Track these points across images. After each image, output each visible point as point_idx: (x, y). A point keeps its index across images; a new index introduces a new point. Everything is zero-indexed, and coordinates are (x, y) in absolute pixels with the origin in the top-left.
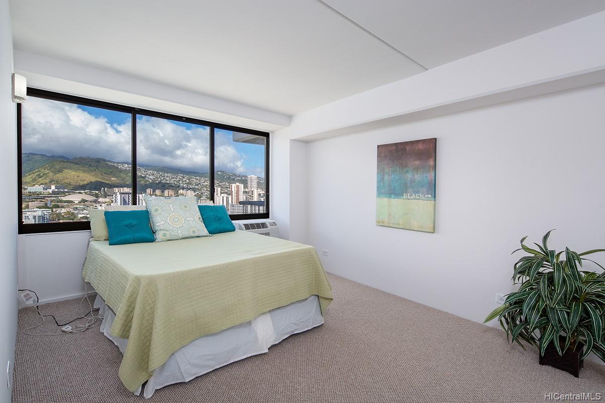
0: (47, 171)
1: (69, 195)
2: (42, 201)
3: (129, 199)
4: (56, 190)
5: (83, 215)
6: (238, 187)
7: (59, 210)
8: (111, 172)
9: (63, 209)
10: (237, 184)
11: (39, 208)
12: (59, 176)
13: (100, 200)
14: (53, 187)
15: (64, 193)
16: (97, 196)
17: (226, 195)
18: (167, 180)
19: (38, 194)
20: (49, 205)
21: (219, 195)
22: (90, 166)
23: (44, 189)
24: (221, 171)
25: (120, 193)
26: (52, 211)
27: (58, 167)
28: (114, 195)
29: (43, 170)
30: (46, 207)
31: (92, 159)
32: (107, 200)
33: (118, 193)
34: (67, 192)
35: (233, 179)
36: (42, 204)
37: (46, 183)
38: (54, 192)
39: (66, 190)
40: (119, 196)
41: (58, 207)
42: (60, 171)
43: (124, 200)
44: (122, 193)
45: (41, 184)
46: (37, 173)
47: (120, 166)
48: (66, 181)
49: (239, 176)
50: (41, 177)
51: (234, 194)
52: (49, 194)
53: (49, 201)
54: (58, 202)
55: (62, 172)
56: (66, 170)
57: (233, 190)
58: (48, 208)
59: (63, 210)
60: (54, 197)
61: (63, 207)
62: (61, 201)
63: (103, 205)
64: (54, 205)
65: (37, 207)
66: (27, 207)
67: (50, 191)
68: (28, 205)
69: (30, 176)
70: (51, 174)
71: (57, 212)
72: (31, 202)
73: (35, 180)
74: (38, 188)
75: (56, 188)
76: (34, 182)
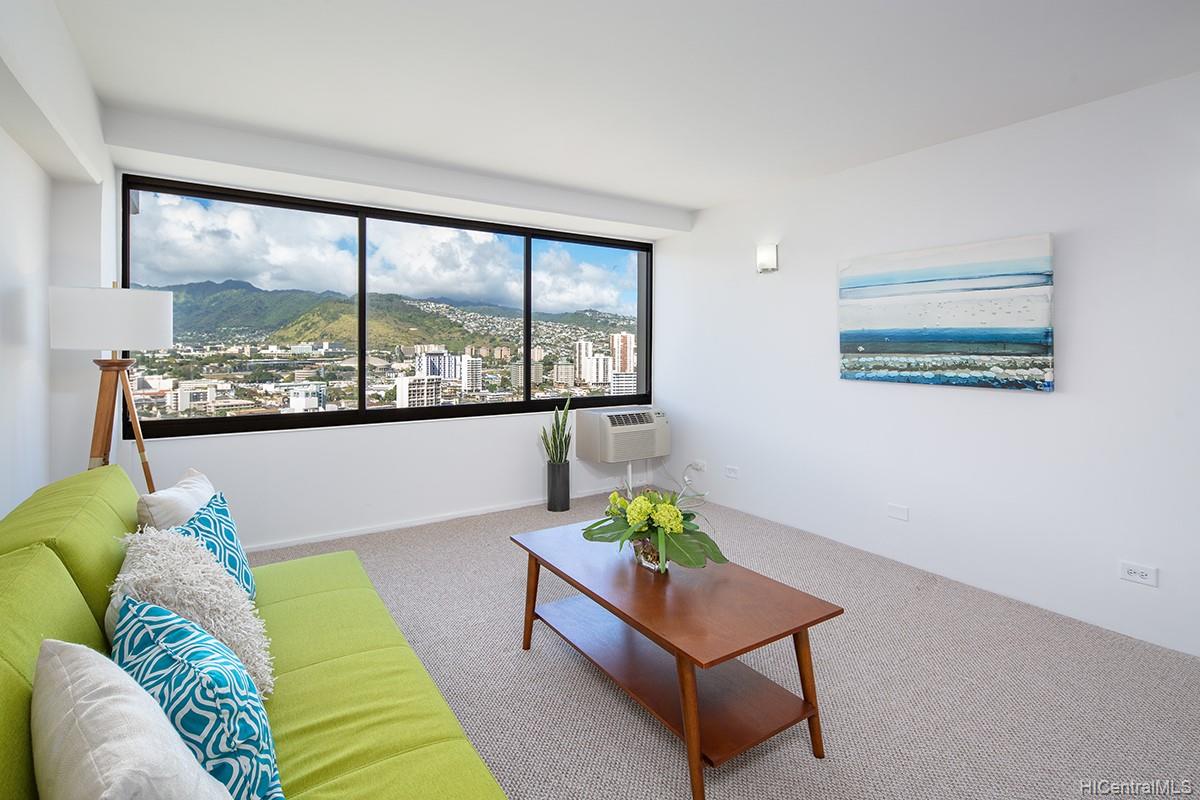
0: (317, 319)
1: (346, 358)
2: (312, 369)
3: (440, 364)
4: (331, 350)
5: (374, 392)
6: (624, 340)
7: (336, 384)
8: (410, 317)
9: (344, 382)
10: (624, 333)
11: (310, 379)
12: (334, 326)
13: (395, 365)
14: (326, 345)
15: (342, 354)
16: (389, 359)
17: (602, 356)
18: (498, 330)
19: (306, 357)
20: (322, 376)
21: (590, 353)
22: (378, 307)
23: (313, 348)
24: (591, 311)
25: (427, 354)
26: (328, 385)
27: (332, 310)
28: (417, 358)
29: (311, 317)
30: (318, 378)
31: (381, 296)
32: (405, 365)
33: (424, 354)
34: (345, 353)
35: (614, 325)
36: (312, 373)
37: (316, 339)
38: (327, 355)
39: (345, 350)
40: (424, 358)
41: (335, 378)
42: (335, 318)
43: (433, 364)
44: (431, 354)
45: (309, 341)
46: (303, 323)
47: (423, 307)
48: (344, 335)
49: (624, 319)
50: (309, 329)
51: (618, 354)
52: (321, 357)
53: (322, 369)
54: (334, 370)
55: (337, 319)
56: (343, 316)
57: (615, 346)
58: (322, 380)
59: (343, 384)
60: (328, 361)
61: (341, 378)
62: (339, 368)
63: (400, 374)
64: (329, 375)
65: (307, 379)
66: (292, 378)
67: (322, 351)
68: (294, 374)
69: (294, 327)
70: (323, 323)
71: (335, 386)
72: (298, 368)
73: (300, 334)
74: (304, 348)
75: (330, 347)
76: (299, 337)
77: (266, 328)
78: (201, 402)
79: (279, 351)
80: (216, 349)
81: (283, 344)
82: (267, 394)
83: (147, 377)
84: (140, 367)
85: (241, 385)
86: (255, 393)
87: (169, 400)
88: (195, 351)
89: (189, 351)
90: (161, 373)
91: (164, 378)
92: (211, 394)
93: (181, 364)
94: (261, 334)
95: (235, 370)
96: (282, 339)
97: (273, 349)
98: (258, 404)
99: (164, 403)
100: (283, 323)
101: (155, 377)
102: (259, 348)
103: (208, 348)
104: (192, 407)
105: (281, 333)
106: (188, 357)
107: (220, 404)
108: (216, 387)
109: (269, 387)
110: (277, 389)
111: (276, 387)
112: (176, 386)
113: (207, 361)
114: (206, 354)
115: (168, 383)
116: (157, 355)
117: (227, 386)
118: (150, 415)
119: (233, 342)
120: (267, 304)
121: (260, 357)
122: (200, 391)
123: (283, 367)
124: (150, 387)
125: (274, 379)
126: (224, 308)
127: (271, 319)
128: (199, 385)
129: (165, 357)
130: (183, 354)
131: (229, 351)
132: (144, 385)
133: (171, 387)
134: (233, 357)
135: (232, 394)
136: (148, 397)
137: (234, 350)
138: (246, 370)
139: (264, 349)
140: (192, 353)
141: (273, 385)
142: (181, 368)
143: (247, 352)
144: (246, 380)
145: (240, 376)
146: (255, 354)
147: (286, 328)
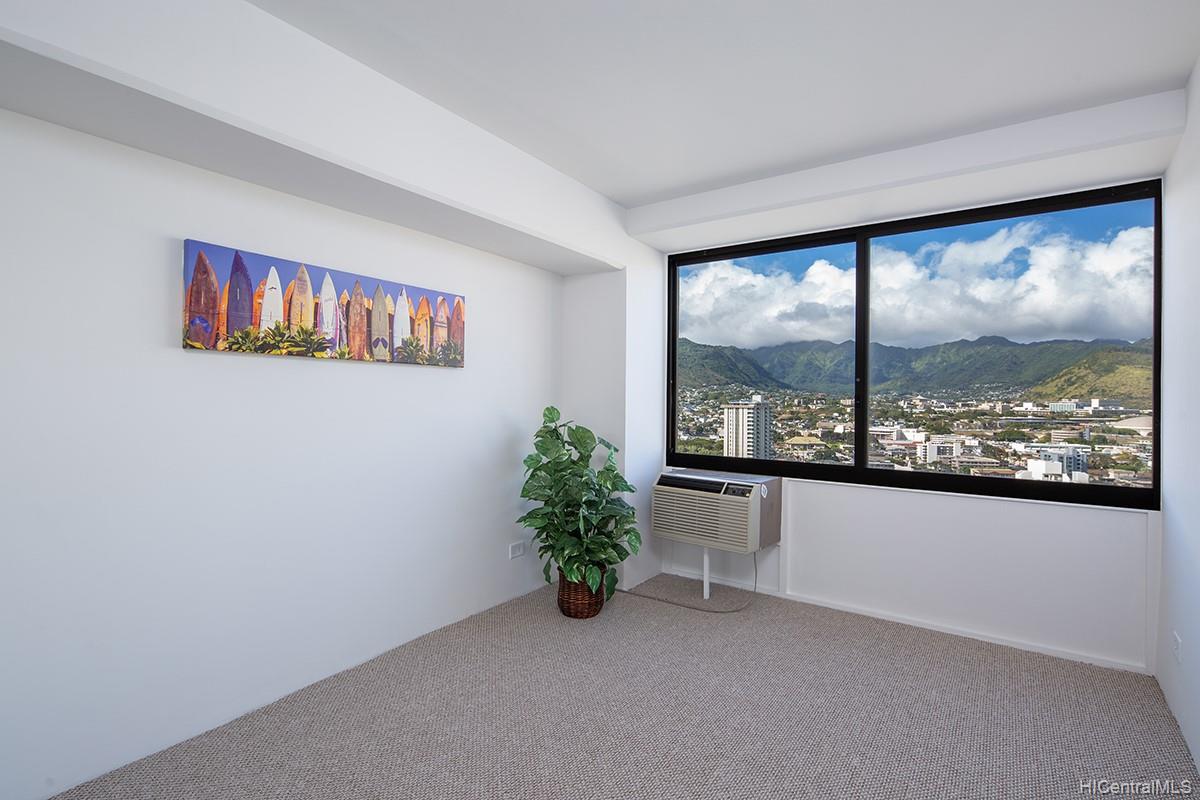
0: (1083, 372)
1: (1126, 418)
2: (1074, 429)
4: (1101, 408)
7: (1105, 450)
9: (1115, 447)
11: (1069, 441)
12: (1108, 380)
14: (1095, 403)
15: (1117, 413)
19: (1067, 416)
20: (1086, 438)
23: (1078, 406)
26: (1093, 450)
27: (1105, 362)
29: (1076, 370)
30: (1081, 440)
34: (1123, 413)
36: (1074, 434)
37: (1082, 396)
38: (1096, 413)
39: (1121, 408)
41: (1104, 441)
42: (1109, 369)
45: (1074, 397)
46: (1066, 378)
48: (1123, 390)
50: (1073, 383)
52: (1088, 415)
53: (1087, 430)
54: (1103, 431)
55: (1113, 371)
56: (1122, 368)
58: (1086, 442)
59: (1115, 450)
60: (1096, 422)
61: (1114, 443)
62: (1111, 431)
64: (1096, 438)
65: (1065, 440)
66: (1048, 439)
67: (1090, 410)
68: (1050, 435)
69: (1055, 383)
70: (1092, 377)
71: (1103, 452)
72: (1055, 429)
73: (1061, 389)
74: (1067, 405)
75: (1100, 406)
76: (1059, 395)
77: (1022, 383)
78: (947, 456)
79: (1035, 409)
80: (968, 405)
81: (1040, 401)
82: (1015, 453)
83: (904, 430)
84: (901, 421)
85: (989, 443)
86: (1002, 452)
87: (919, 452)
88: (948, 407)
89: (943, 407)
90: (917, 427)
91: (918, 432)
92: (957, 450)
93: (934, 419)
94: (1016, 392)
95: (985, 427)
96: (1039, 395)
97: (1028, 406)
98: (1004, 464)
99: (915, 454)
100: (1041, 379)
101: (911, 430)
102: (1011, 405)
103: (960, 404)
104: (939, 460)
105: (1039, 389)
106: (941, 412)
107: (964, 460)
108: (963, 443)
109: (1019, 447)
110: (1028, 450)
111: (1026, 447)
112: (928, 439)
113: (959, 417)
114: (957, 410)
115: (921, 437)
116: (914, 410)
117: (975, 443)
118: (903, 464)
119: (986, 399)
120: (1023, 359)
121: (1013, 414)
122: (949, 445)
123: (1036, 426)
124: (906, 439)
125: (1024, 438)
126: (977, 366)
127: (1028, 374)
128: (948, 439)
129: (921, 413)
130: (936, 409)
131: (980, 408)
132: (902, 437)
133: (923, 440)
134: (983, 413)
135: (979, 451)
136: (903, 447)
137: (985, 406)
138: (996, 428)
139: (1017, 405)
140: (945, 409)
141: (1023, 444)
142: (933, 423)
143: (999, 408)
144: (996, 437)
145: (990, 433)
146: (1008, 412)
147: (1045, 383)
